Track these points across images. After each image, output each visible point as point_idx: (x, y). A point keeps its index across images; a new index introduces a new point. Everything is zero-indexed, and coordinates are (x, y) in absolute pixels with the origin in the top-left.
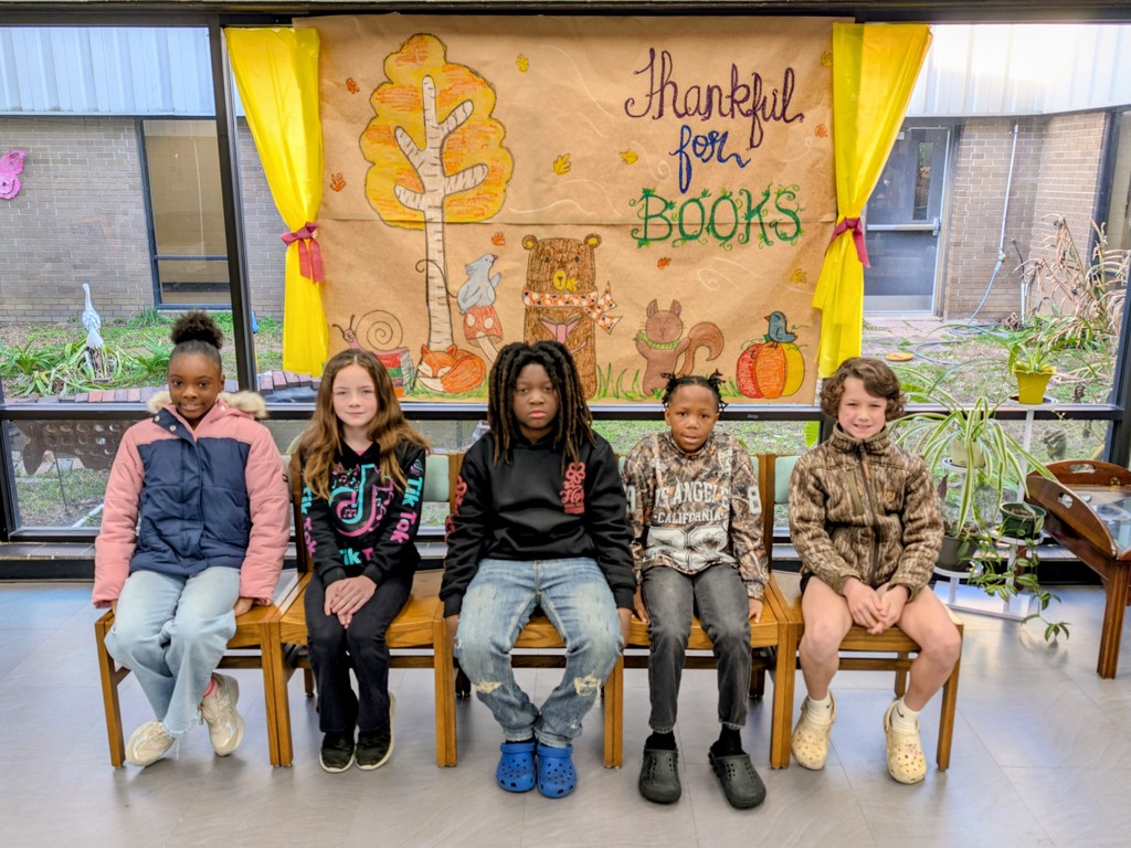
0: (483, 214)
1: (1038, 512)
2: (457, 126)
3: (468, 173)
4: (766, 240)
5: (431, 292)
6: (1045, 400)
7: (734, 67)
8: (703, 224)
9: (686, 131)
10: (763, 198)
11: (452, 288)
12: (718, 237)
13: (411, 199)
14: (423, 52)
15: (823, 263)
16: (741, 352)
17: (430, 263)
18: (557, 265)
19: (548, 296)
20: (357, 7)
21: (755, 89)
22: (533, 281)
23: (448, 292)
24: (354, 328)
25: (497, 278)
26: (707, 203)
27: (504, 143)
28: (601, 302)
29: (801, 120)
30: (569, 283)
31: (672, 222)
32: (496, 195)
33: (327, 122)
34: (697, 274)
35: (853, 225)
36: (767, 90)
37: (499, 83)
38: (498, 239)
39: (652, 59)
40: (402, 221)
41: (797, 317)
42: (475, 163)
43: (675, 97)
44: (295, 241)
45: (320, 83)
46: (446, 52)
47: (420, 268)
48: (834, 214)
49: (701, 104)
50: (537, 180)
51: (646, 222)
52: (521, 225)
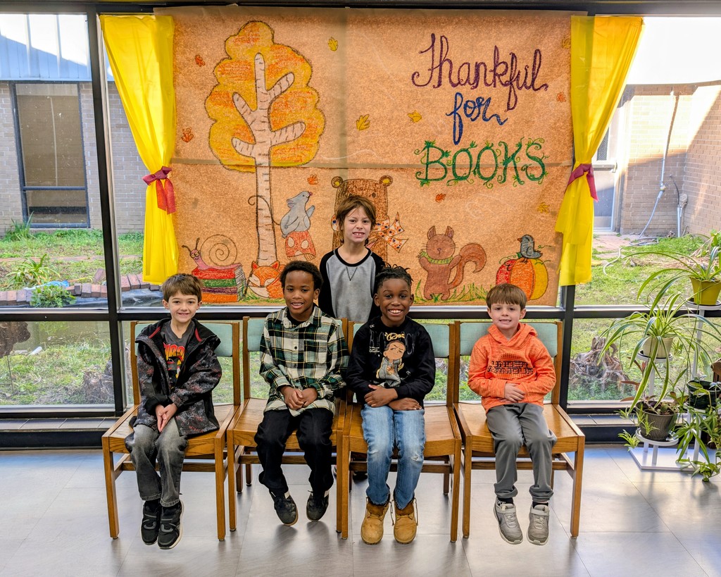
0: (301, 160)
2: (282, 93)
3: (290, 129)
4: (519, 180)
5: (259, 221)
7: (496, 47)
8: (470, 168)
9: (459, 97)
10: (517, 148)
11: (277, 217)
12: (482, 178)
13: (245, 149)
14: (256, 35)
15: (563, 198)
16: (500, 265)
17: (259, 198)
21: (512, 65)
23: (273, 221)
24: (199, 248)
25: (312, 209)
26: (474, 152)
27: (318, 106)
28: (392, 228)
29: (546, 89)
31: (448, 167)
32: (312, 146)
33: (179, 89)
34: (466, 206)
35: (588, 171)
36: (521, 67)
37: (315, 60)
38: (313, 180)
39: (433, 42)
40: (238, 166)
41: (543, 239)
42: (295, 121)
43: (451, 71)
44: (153, 181)
45: (175, 58)
46: (273, 35)
47: (252, 202)
48: (572, 160)
49: (470, 76)
50: (344, 134)
51: (427, 167)
52: (330, 169)
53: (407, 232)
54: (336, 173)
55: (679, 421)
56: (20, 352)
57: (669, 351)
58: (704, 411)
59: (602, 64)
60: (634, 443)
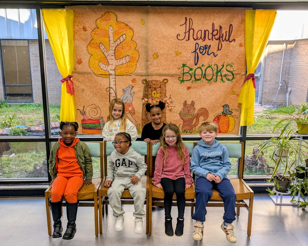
0: (129, 72)
2: (120, 43)
3: (124, 58)
4: (223, 81)
5: (111, 98)
7: (213, 23)
8: (202, 76)
9: (197, 45)
10: (222, 67)
12: (207, 80)
13: (104, 67)
14: (109, 18)
15: (242, 88)
16: (214, 117)
17: (110, 89)
18: (153, 89)
19: (150, 99)
20: (87, 3)
21: (220, 31)
22: (145, 95)
24: (84, 110)
26: (204, 69)
27: (136, 49)
28: (168, 101)
29: (234, 41)
30: (157, 95)
31: (192, 75)
32: (133, 66)
33: (75, 41)
34: (200, 92)
35: (252, 77)
36: (224, 32)
37: (135, 29)
38: (134, 81)
39: (186, 21)
40: (101, 75)
41: (233, 106)
42: (126, 55)
43: (193, 34)
44: (65, 81)
45: (74, 28)
46: (117, 18)
47: (107, 90)
48: (245, 72)
49: (202, 36)
50: (147, 61)
51: (183, 75)
52: (141, 76)
53: (174, 103)
54: (144, 78)
55: (292, 184)
56: (5, 156)
57: (287, 154)
58: (303, 180)
59: (259, 30)
60: (272, 194)
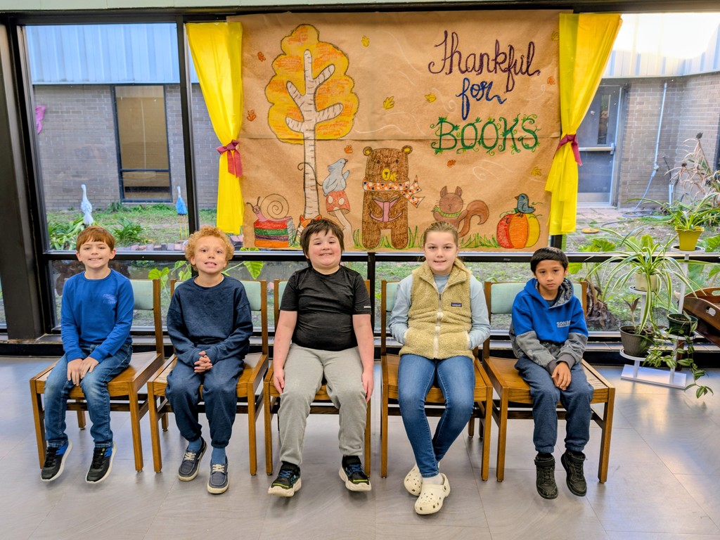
0: (339, 134)
1: (693, 320)
2: (325, 81)
3: (331, 109)
4: (516, 149)
5: (306, 182)
6: (696, 249)
7: (497, 42)
8: (476, 139)
9: (466, 82)
10: (514, 123)
11: (319, 180)
12: (486, 147)
13: (295, 126)
14: (305, 35)
15: (552, 162)
16: (500, 219)
17: (306, 165)
18: (384, 165)
19: (378, 184)
20: (266, 9)
21: (510, 55)
22: (369, 175)
23: (317, 183)
24: (259, 205)
25: (347, 173)
26: (479, 126)
27: (353, 91)
28: (412, 188)
29: (539, 74)
30: (392, 176)
31: (457, 138)
32: (348, 122)
33: (245, 79)
34: (472, 170)
35: (572, 140)
36: (517, 56)
37: (351, 54)
38: (348, 150)
39: (446, 37)
40: (290, 139)
41: (535, 198)
42: (335, 103)
43: (460, 61)
44: (225, 151)
45: (242, 56)
46: (319, 35)
47: (300, 168)
48: (559, 132)
49: (476, 65)
51: (441, 138)
52: (362, 141)
53: (423, 191)
